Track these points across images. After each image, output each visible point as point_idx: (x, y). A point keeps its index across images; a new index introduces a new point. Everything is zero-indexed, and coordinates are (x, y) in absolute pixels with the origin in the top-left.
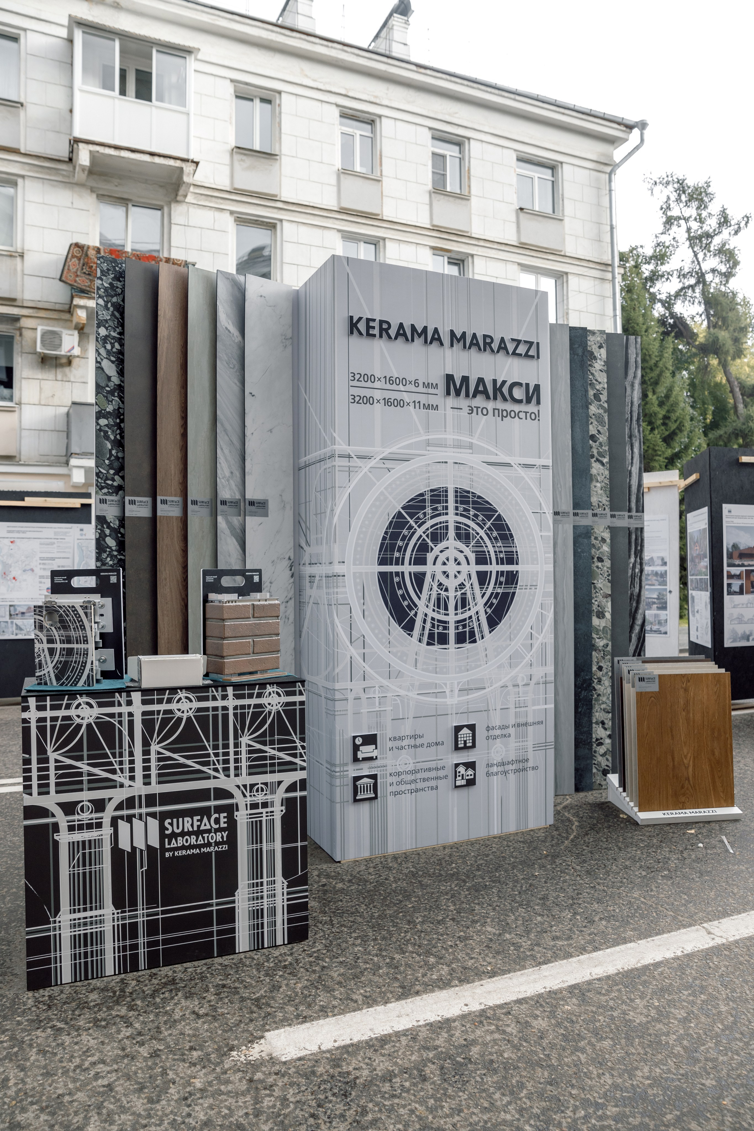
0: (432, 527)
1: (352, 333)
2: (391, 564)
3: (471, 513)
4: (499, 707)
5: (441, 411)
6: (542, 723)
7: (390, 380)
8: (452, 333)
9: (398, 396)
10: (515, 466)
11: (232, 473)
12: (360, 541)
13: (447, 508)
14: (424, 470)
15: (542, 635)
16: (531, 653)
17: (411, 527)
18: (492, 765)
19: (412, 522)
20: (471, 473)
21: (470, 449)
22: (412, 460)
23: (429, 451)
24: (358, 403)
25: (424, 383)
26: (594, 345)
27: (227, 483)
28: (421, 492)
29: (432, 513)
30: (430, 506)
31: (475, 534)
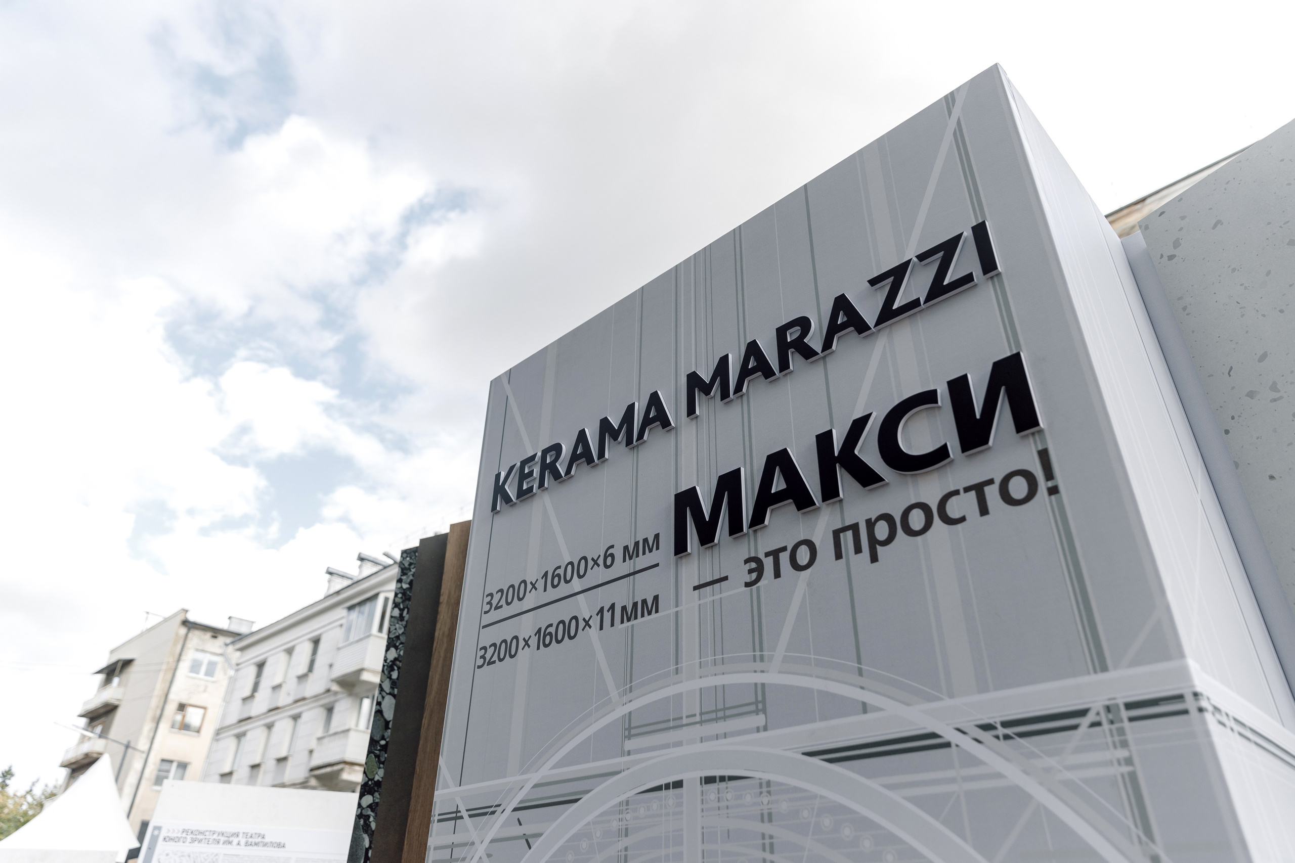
1: (494, 507)
5: (666, 610)
7: (556, 579)
8: (692, 380)
9: (567, 611)
20: (766, 812)
21: (757, 712)
22: (586, 797)
23: (629, 753)
24: (489, 663)
25: (626, 549)
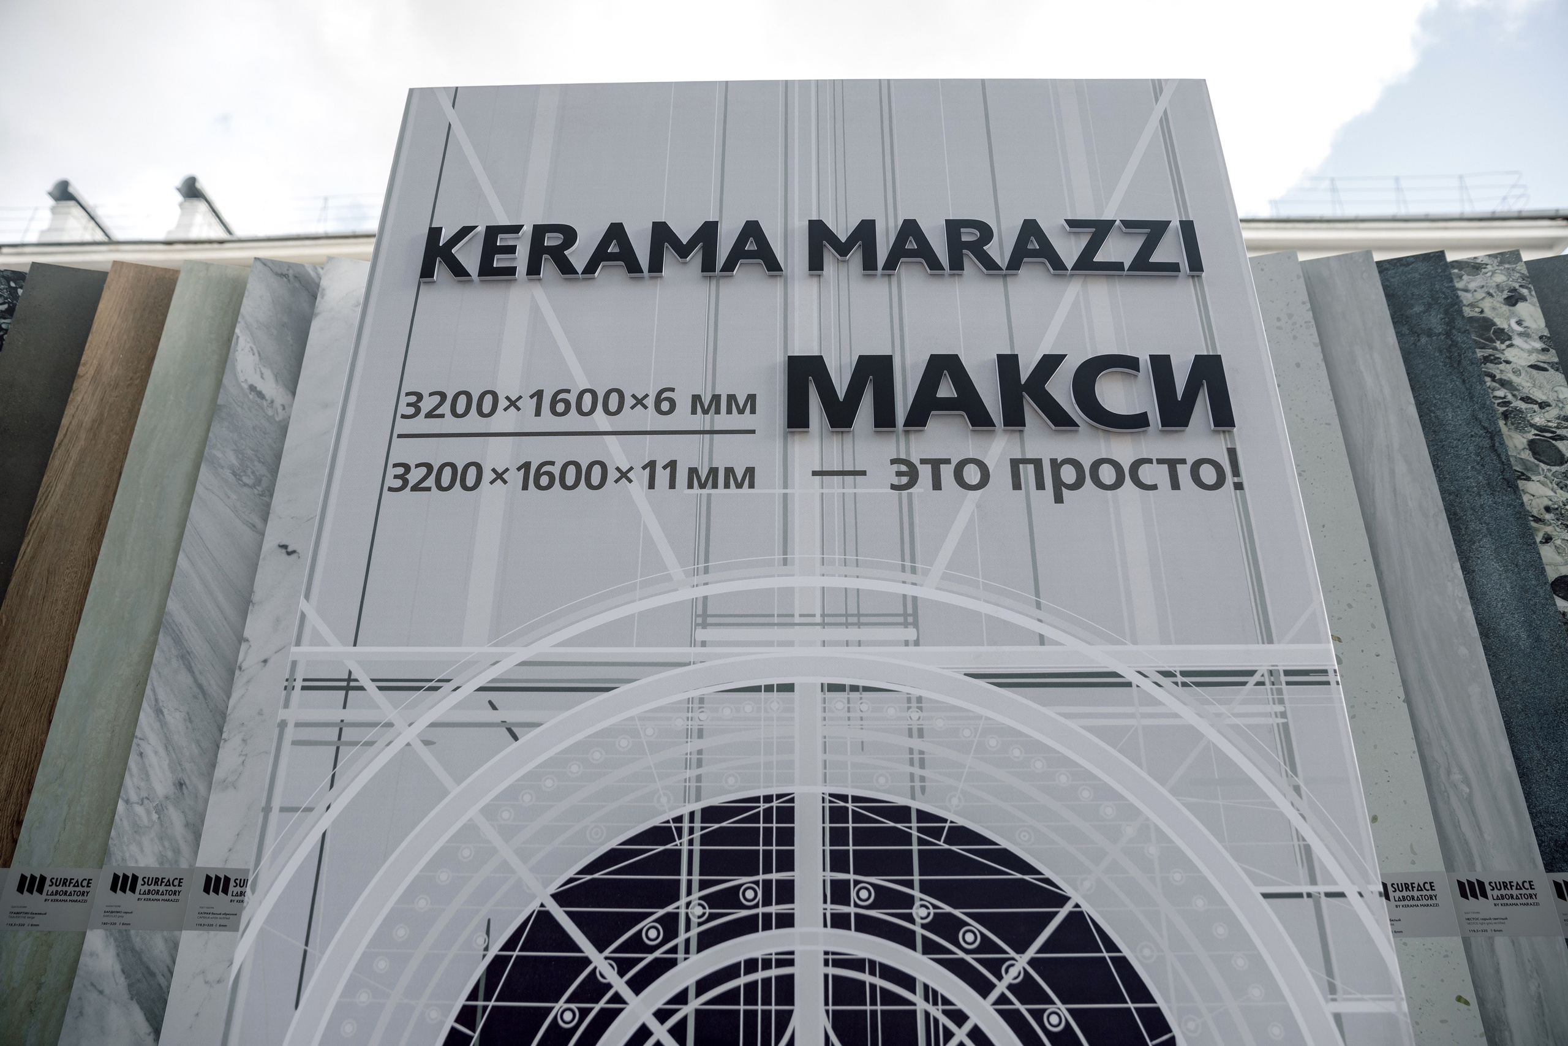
0: (703, 985)
1: (427, 272)
3: (919, 912)
5: (767, 488)
7: (560, 404)
8: (819, 233)
9: (583, 451)
10: (1146, 685)
13: (786, 891)
14: (680, 724)
17: (595, 988)
19: (601, 963)
20: (915, 728)
21: (906, 625)
22: (624, 688)
23: (704, 644)
24: (416, 488)
25: (696, 399)
26: (1489, 300)
27: (155, 817)
28: (657, 821)
29: (712, 917)
30: (703, 885)
31: (944, 1020)
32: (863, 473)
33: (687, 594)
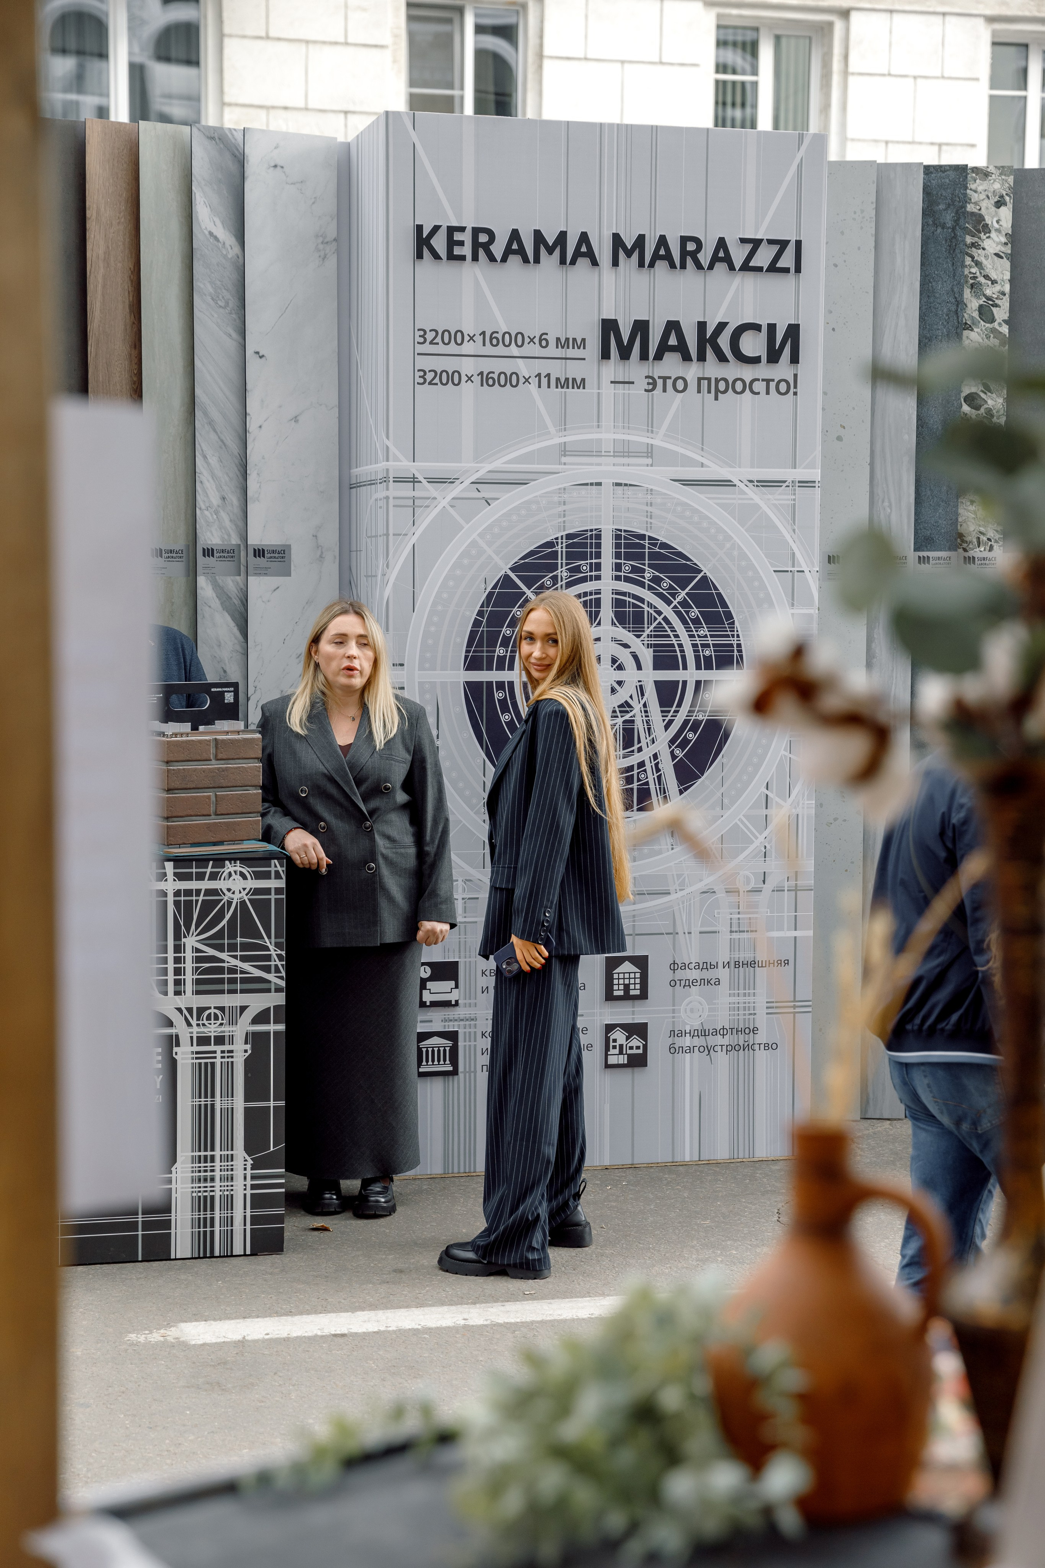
1: (420, 256)
2: (490, 668)
3: (647, 575)
4: (696, 929)
5: (591, 389)
6: (787, 962)
7: (494, 339)
8: (617, 240)
9: (507, 366)
10: (742, 486)
11: (224, 499)
12: (433, 629)
13: (598, 567)
14: (556, 499)
15: (790, 801)
16: (766, 833)
18: (682, 1034)
19: (530, 593)
20: (649, 502)
21: (647, 457)
22: (533, 483)
23: (565, 464)
24: (430, 383)
25: (558, 339)
26: (986, 201)
27: (215, 517)
28: (548, 539)
29: (571, 576)
30: (567, 564)
31: (654, 614)
32: (633, 383)
33: (557, 440)
